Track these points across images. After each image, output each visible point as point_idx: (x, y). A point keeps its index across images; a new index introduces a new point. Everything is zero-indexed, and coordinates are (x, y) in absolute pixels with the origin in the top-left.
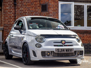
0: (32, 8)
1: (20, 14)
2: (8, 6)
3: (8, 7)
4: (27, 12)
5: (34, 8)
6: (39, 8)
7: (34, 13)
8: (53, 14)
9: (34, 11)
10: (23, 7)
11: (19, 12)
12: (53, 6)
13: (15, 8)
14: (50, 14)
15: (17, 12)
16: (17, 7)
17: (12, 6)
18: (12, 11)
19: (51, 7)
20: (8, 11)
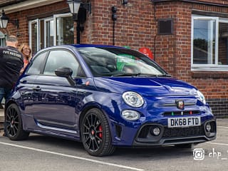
0: (142, 26)
1: (122, 37)
2: (102, 23)
3: (102, 25)
4: (132, 35)
5: (145, 26)
6: (153, 27)
7: (144, 36)
8: (182, 40)
9: (145, 33)
10: (127, 25)
11: (120, 34)
12: (183, 24)
13: (114, 27)
14: (177, 39)
15: (117, 34)
16: (118, 24)
17: (109, 23)
18: (108, 33)
19: (179, 27)
20: (102, 33)
